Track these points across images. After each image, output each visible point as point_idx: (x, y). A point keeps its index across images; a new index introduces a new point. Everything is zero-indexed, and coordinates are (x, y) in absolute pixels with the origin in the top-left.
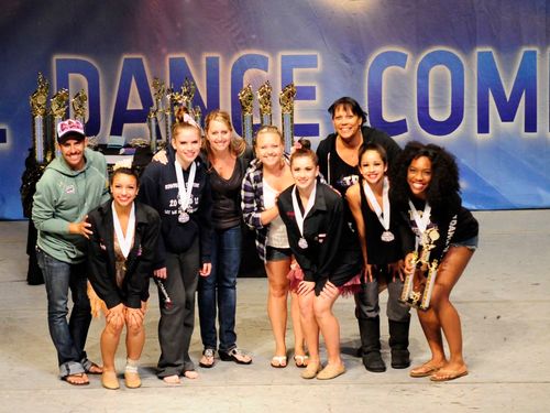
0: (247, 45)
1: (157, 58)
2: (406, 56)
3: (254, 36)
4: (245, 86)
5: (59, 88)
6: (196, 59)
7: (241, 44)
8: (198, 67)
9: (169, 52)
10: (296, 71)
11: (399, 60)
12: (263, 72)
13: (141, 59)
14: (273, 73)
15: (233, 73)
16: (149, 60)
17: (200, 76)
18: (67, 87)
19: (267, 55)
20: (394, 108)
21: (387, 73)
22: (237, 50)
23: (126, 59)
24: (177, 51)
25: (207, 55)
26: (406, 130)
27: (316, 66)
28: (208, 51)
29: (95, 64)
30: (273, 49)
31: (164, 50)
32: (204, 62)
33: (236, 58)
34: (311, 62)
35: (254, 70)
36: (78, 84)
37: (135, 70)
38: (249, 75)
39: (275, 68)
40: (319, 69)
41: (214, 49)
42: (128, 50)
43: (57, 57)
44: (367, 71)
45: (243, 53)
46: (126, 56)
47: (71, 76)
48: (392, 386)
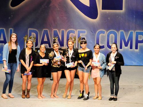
0: (70, 28)
2: (105, 32)
3: (72, 26)
4: (70, 37)
6: (59, 30)
7: (69, 28)
8: (60, 32)
9: (54, 29)
10: (81, 34)
11: (103, 33)
12: (74, 34)
13: (47, 30)
15: (67, 34)
16: (49, 30)
17: (60, 34)
18: (31, 36)
20: (102, 43)
21: (100, 35)
22: (68, 29)
24: (55, 28)
25: (62, 30)
26: (104, 48)
27: (85, 33)
29: (38, 31)
30: (76, 29)
31: (52, 28)
32: (61, 31)
33: (68, 31)
34: (84, 32)
35: (72, 33)
36: (34, 35)
37: (46, 32)
38: (70, 34)
39: (76, 33)
40: (86, 34)
42: (45, 28)
43: (29, 29)
44: (96, 35)
45: (69, 30)
46: (44, 29)
47: (32, 33)
48: (101, 103)
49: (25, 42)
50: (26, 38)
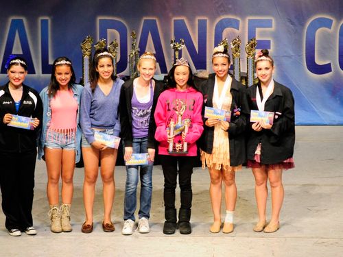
0: (226, 12)
1: (165, 19)
2: (332, 21)
3: (230, 6)
4: (223, 39)
5: (101, 39)
6: (191, 21)
7: (222, 11)
8: (193, 26)
9: (174, 15)
10: (258, 30)
11: (328, 24)
12: (236, 30)
13: (155, 21)
14: (243, 31)
15: (215, 30)
16: (161, 21)
17: (194, 33)
18: (106, 37)
19: (239, 19)
20: (323, 56)
21: (319, 32)
22: (219, 15)
23: (145, 20)
24: (180, 15)
25: (198, 18)
26: (331, 71)
27: (271, 27)
28: (199, 15)
29: (125, 23)
30: (243, 16)
31: (171, 15)
32: (197, 22)
33: (218, 20)
34: (268, 24)
35: (229, 29)
36: (113, 36)
37: (151, 28)
38: (226, 32)
39: (244, 28)
40: (273, 29)
41: (203, 15)
42: (147, 15)
43: (99, 18)
44: (306, 31)
45: (223, 17)
46: (145, 18)
47: (109, 31)
48: (315, 240)
49: (86, 58)
50: (88, 46)
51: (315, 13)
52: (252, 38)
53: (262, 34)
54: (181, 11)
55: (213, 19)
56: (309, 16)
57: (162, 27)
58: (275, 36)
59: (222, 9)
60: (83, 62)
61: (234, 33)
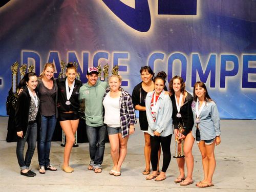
0: (100, 48)
1: (63, 53)
2: (164, 55)
3: (103, 45)
4: (98, 65)
5: (24, 64)
6: (79, 54)
7: (98, 48)
8: (80, 57)
9: (69, 50)
10: (119, 60)
11: (161, 57)
12: (106, 59)
13: (57, 53)
14: (110, 60)
15: (94, 59)
16: (60, 53)
17: (81, 61)
18: (27, 63)
19: (108, 52)
21: (156, 61)
22: (96, 50)
23: (51, 53)
25: (83, 52)
27: (128, 58)
28: (84, 50)
29: (39, 55)
30: (111, 51)
31: (67, 50)
32: (82, 55)
33: (95, 53)
34: (125, 56)
35: (102, 58)
36: (31, 62)
37: (55, 58)
38: (100, 60)
39: (111, 58)
40: (128, 59)
41: (87, 49)
42: (52, 49)
43: (23, 51)
44: (148, 60)
45: (98, 52)
46: (51, 51)
47: (29, 59)
48: (152, 188)
49: (14, 75)
50: (16, 68)
51: (154, 50)
52: (115, 65)
53: (122, 62)
54: (73, 48)
55: (92, 53)
56: (150, 51)
57: (61, 55)
58: (130, 63)
59: (98, 46)
60: (12, 78)
61: (105, 61)
